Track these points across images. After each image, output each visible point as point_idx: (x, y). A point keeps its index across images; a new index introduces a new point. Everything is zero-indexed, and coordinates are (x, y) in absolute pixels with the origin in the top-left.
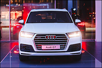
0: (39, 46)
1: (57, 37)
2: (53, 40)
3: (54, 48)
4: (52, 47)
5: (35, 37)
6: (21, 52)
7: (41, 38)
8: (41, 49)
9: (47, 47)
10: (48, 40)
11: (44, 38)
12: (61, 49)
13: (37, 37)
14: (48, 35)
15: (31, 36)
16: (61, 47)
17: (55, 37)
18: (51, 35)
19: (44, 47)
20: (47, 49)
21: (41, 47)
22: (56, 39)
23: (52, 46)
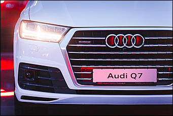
0: (84, 70)
1: (147, 42)
2: (133, 49)
3: (137, 80)
4: (129, 76)
5: (72, 41)
6: (21, 92)
7: (93, 42)
8: (91, 83)
9: (110, 76)
10: (117, 49)
11: (103, 42)
12: (159, 83)
13: (77, 42)
14: (116, 32)
15: (58, 37)
16: (159, 76)
17: (139, 41)
18: (125, 32)
19: (100, 75)
20: (111, 80)
21: (91, 76)
22: (143, 49)
23: (129, 72)
